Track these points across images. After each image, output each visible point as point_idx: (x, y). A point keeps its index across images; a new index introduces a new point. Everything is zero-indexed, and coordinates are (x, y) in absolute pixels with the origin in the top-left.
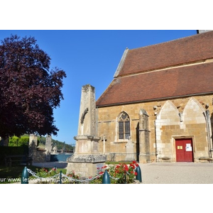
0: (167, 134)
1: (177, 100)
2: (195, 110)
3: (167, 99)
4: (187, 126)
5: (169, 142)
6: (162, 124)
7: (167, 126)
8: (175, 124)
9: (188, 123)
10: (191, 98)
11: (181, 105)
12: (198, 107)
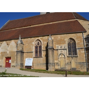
0: (2, 55)
1: (8, 41)
2: (13, 45)
3: (4, 41)
4: (10, 52)
5: (3, 59)
6: (1, 51)
7: (3, 52)
8: (6, 51)
9: (10, 51)
10: (12, 41)
11: (9, 43)
12: (14, 44)
